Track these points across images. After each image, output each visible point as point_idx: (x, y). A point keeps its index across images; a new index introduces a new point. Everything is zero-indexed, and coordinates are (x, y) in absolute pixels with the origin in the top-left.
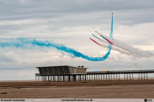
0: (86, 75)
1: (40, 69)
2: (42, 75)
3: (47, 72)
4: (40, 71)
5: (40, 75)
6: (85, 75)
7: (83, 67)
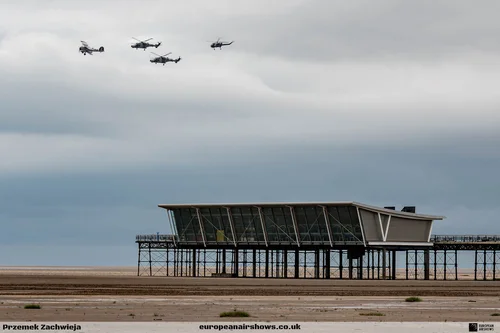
0: (431, 253)
1: (182, 214)
2: (194, 243)
3: (221, 233)
4: (179, 227)
5: (180, 246)
6: (426, 249)
7: (411, 209)
